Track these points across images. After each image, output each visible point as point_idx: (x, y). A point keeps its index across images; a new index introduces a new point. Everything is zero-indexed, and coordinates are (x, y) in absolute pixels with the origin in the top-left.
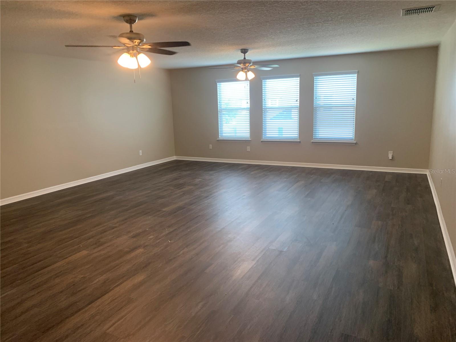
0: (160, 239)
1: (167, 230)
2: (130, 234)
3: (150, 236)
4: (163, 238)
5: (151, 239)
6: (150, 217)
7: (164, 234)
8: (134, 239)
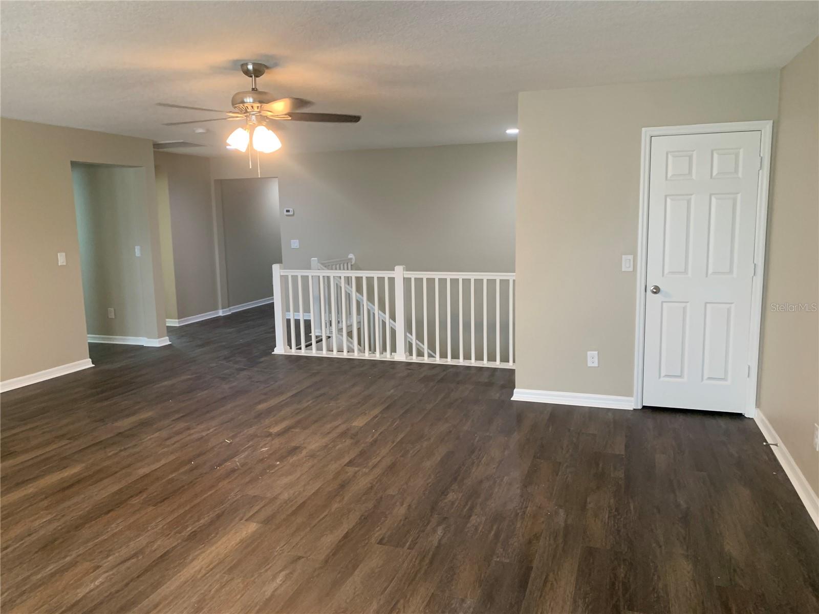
0: (248, 447)
1: (238, 464)
2: (307, 453)
3: (267, 451)
4: (243, 449)
5: (264, 446)
6: (286, 496)
7: (243, 456)
8: (293, 444)
